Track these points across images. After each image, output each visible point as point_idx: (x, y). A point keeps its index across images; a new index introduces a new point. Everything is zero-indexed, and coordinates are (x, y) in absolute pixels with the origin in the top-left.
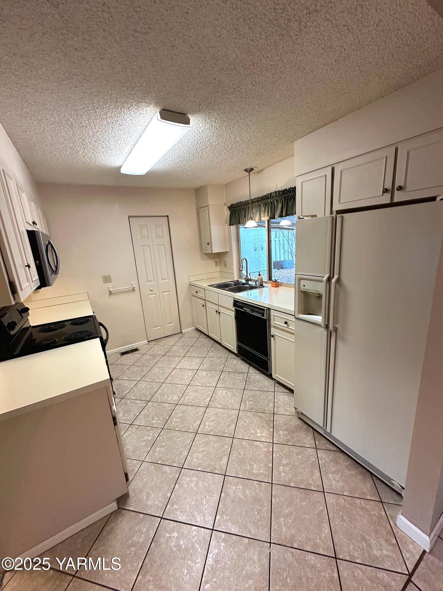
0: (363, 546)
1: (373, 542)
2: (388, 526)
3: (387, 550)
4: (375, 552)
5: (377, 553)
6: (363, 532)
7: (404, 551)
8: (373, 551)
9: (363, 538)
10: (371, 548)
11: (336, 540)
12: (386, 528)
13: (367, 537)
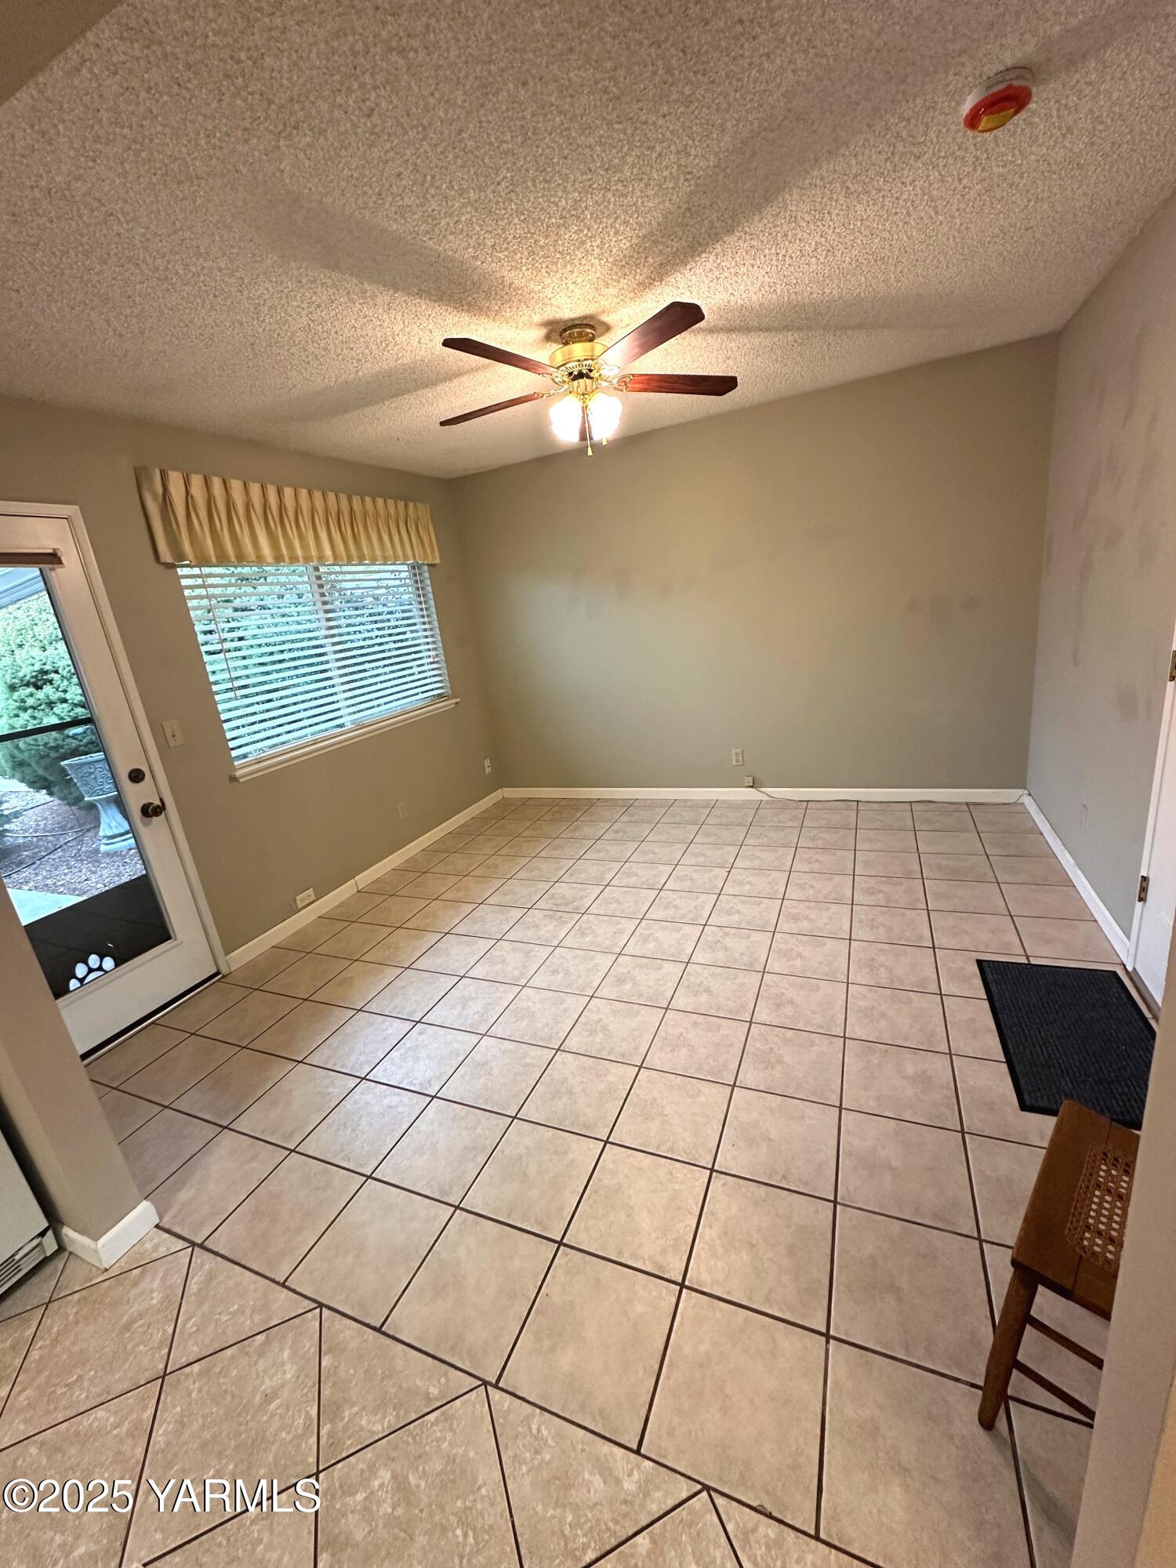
0: (141, 1326)
1: (135, 1308)
2: (107, 1283)
3: (152, 1281)
4: (155, 1301)
5: (157, 1298)
6: (113, 1331)
7: (156, 1256)
8: (155, 1306)
9: (127, 1327)
10: (147, 1310)
11: (126, 1386)
12: (109, 1287)
13: (125, 1319)
